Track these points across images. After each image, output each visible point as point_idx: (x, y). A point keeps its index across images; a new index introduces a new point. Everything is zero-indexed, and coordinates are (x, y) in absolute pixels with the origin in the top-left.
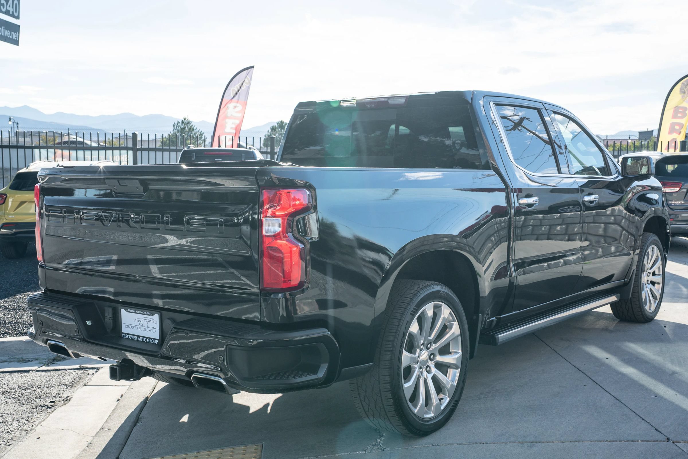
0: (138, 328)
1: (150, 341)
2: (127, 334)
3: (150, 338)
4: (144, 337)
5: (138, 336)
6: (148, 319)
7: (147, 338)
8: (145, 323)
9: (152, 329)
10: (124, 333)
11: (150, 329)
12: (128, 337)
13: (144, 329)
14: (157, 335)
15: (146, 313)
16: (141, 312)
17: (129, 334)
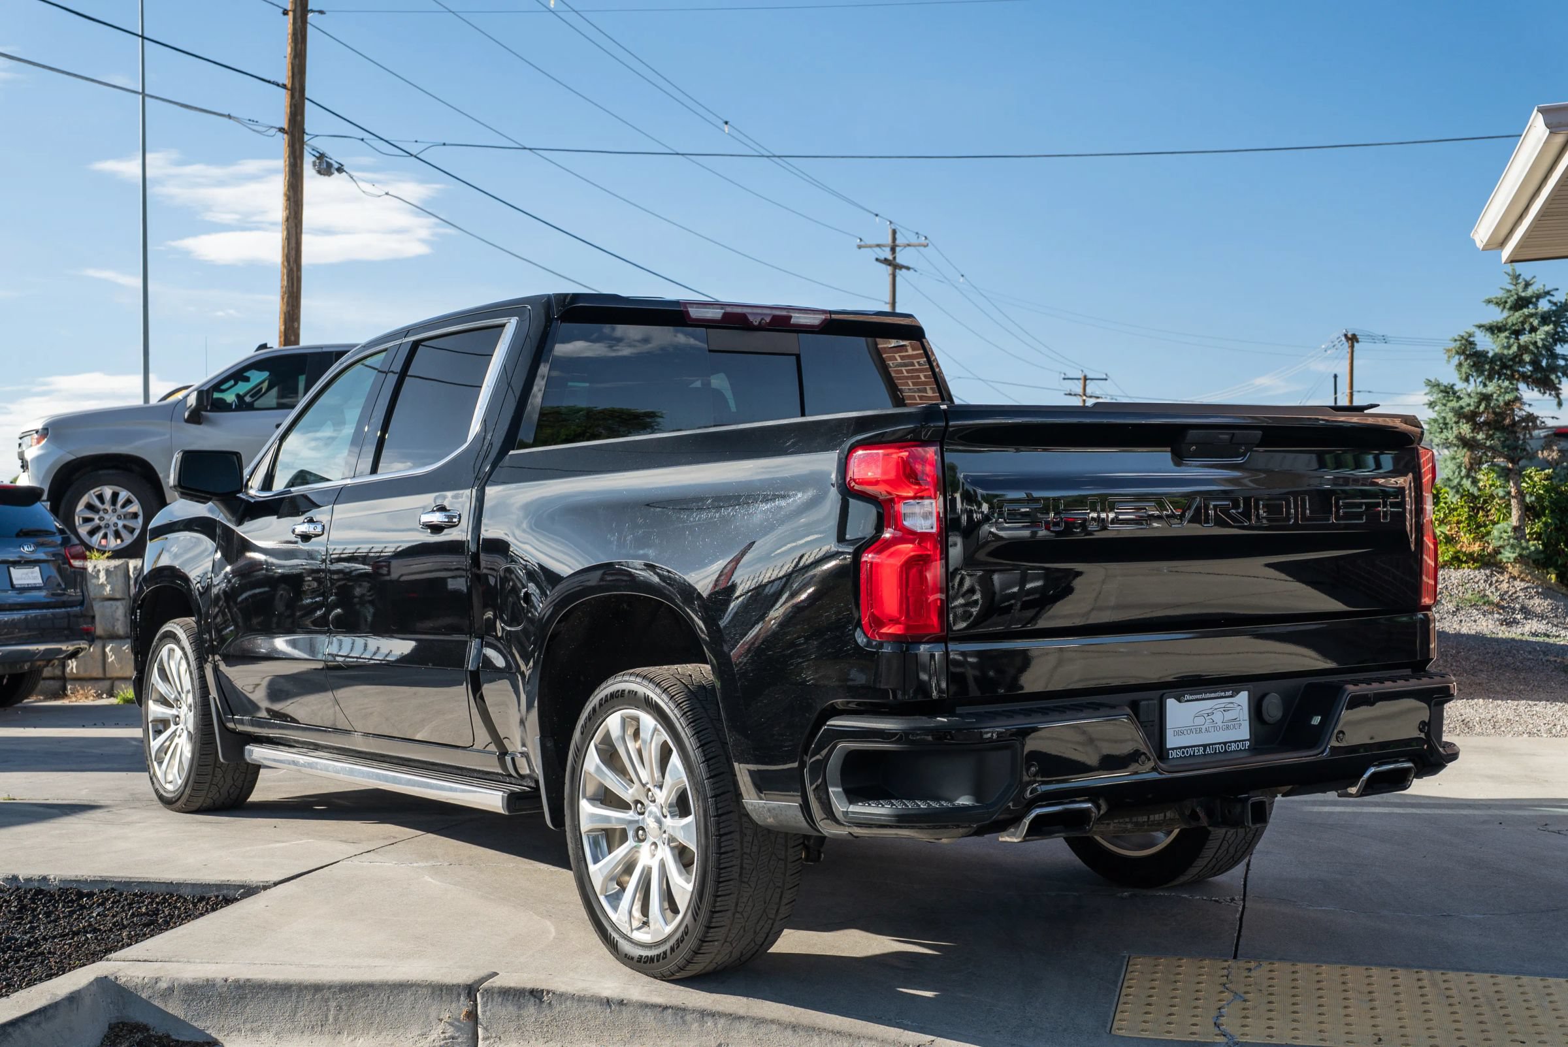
0: (1203, 730)
1: (1233, 747)
2: (1180, 748)
3: (1230, 742)
4: (1220, 743)
5: (1205, 746)
6: (1223, 705)
7: (1225, 743)
8: (1218, 717)
9: (1233, 723)
10: (1173, 749)
11: (1229, 724)
12: (1183, 753)
13: (1216, 729)
14: (1243, 733)
15: (1223, 694)
16: (1213, 695)
17: (1185, 748)
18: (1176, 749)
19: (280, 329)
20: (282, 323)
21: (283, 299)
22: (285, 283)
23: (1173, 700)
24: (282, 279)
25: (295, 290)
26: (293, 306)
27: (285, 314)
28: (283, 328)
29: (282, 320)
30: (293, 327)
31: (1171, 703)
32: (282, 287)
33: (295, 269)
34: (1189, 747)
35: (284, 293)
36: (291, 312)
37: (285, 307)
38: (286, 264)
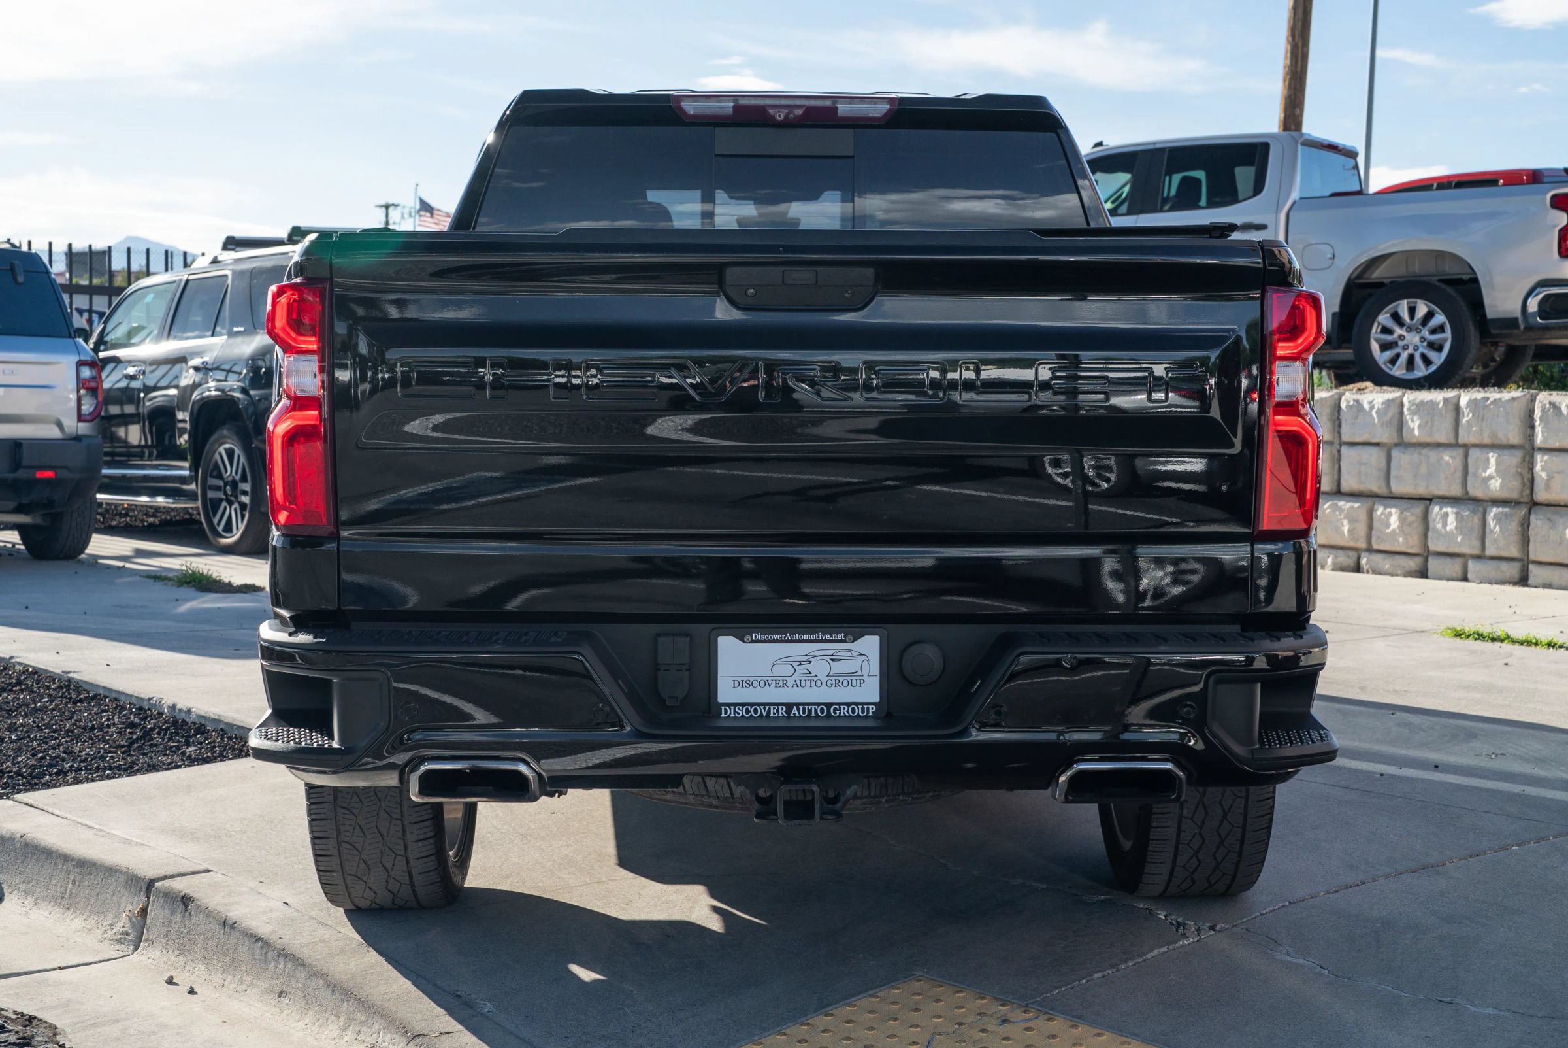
0: (790, 683)
1: (844, 711)
2: (743, 704)
3: (840, 704)
4: (818, 704)
5: (789, 706)
6: (831, 652)
7: (828, 705)
9: (849, 678)
10: (728, 704)
11: (841, 679)
12: (748, 711)
13: (813, 683)
14: (870, 692)
15: (827, 636)
16: (806, 637)
17: (752, 705)
18: (735, 705)
19: (1280, 117)
20: (1282, 111)
21: (1285, 81)
22: (1288, 62)
23: (731, 639)
24: (1286, 58)
25: (1299, 69)
26: (1295, 89)
27: (1286, 99)
28: (1283, 115)
29: (1283, 106)
30: (1294, 114)
31: (727, 645)
32: (1285, 67)
33: (1300, 44)
34: (759, 704)
35: (1287, 74)
36: (1293, 97)
37: (1286, 92)
38: (1290, 39)
